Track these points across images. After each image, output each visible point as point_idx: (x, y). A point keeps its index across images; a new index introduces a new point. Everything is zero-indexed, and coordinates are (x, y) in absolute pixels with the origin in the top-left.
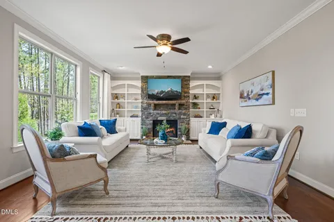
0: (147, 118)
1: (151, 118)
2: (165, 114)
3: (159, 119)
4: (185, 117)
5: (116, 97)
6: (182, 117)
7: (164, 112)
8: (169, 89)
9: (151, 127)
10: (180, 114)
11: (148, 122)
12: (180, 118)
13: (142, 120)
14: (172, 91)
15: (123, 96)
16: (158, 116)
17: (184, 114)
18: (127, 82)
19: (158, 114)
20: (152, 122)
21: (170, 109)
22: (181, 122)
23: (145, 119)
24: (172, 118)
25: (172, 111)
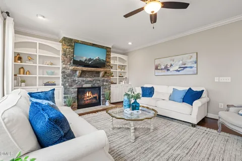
0: (71, 86)
1: (75, 86)
2: (91, 81)
3: (85, 86)
4: (107, 84)
5: (18, 58)
7: (89, 79)
8: (97, 58)
9: (75, 95)
10: (103, 81)
11: (72, 90)
12: (103, 85)
13: (65, 88)
14: (99, 59)
15: (31, 58)
16: (83, 83)
17: (107, 81)
18: (38, 41)
19: (84, 81)
20: (77, 90)
21: (95, 76)
22: (104, 89)
23: (68, 87)
24: (96, 85)
25: (96, 78)
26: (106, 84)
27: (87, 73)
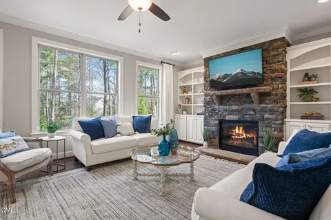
0: (211, 116)
1: (216, 117)
2: (237, 110)
3: (227, 118)
4: (274, 117)
5: (184, 90)
6: (266, 116)
7: (234, 107)
8: (239, 71)
9: (215, 129)
10: (263, 110)
11: (212, 122)
12: (263, 119)
13: (205, 119)
14: (243, 73)
16: (226, 113)
17: (272, 111)
19: (226, 110)
20: (217, 122)
21: (244, 102)
22: (267, 127)
23: (208, 118)
24: (248, 118)
25: (247, 106)
26: (270, 116)
27: (232, 99)
